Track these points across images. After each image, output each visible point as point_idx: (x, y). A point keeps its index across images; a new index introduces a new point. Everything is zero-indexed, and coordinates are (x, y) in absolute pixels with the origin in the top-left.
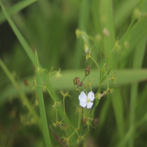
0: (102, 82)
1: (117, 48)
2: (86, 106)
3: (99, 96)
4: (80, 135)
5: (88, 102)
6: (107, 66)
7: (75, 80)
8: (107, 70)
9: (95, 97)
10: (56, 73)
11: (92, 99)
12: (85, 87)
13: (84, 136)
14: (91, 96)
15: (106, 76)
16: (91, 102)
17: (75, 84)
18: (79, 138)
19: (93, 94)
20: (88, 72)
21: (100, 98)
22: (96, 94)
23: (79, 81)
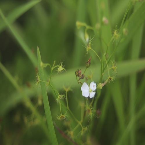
0: (103, 72)
1: (116, 36)
2: (89, 96)
3: (101, 85)
4: (84, 126)
5: (90, 92)
6: (107, 56)
7: (77, 73)
8: (107, 59)
9: (97, 87)
10: (58, 67)
11: (94, 88)
12: (86, 79)
13: (88, 127)
14: (93, 86)
15: (106, 66)
16: (94, 91)
17: (76, 76)
18: (82, 129)
19: (95, 84)
20: (89, 64)
21: (101, 88)
22: (97, 85)
23: (81, 73)
